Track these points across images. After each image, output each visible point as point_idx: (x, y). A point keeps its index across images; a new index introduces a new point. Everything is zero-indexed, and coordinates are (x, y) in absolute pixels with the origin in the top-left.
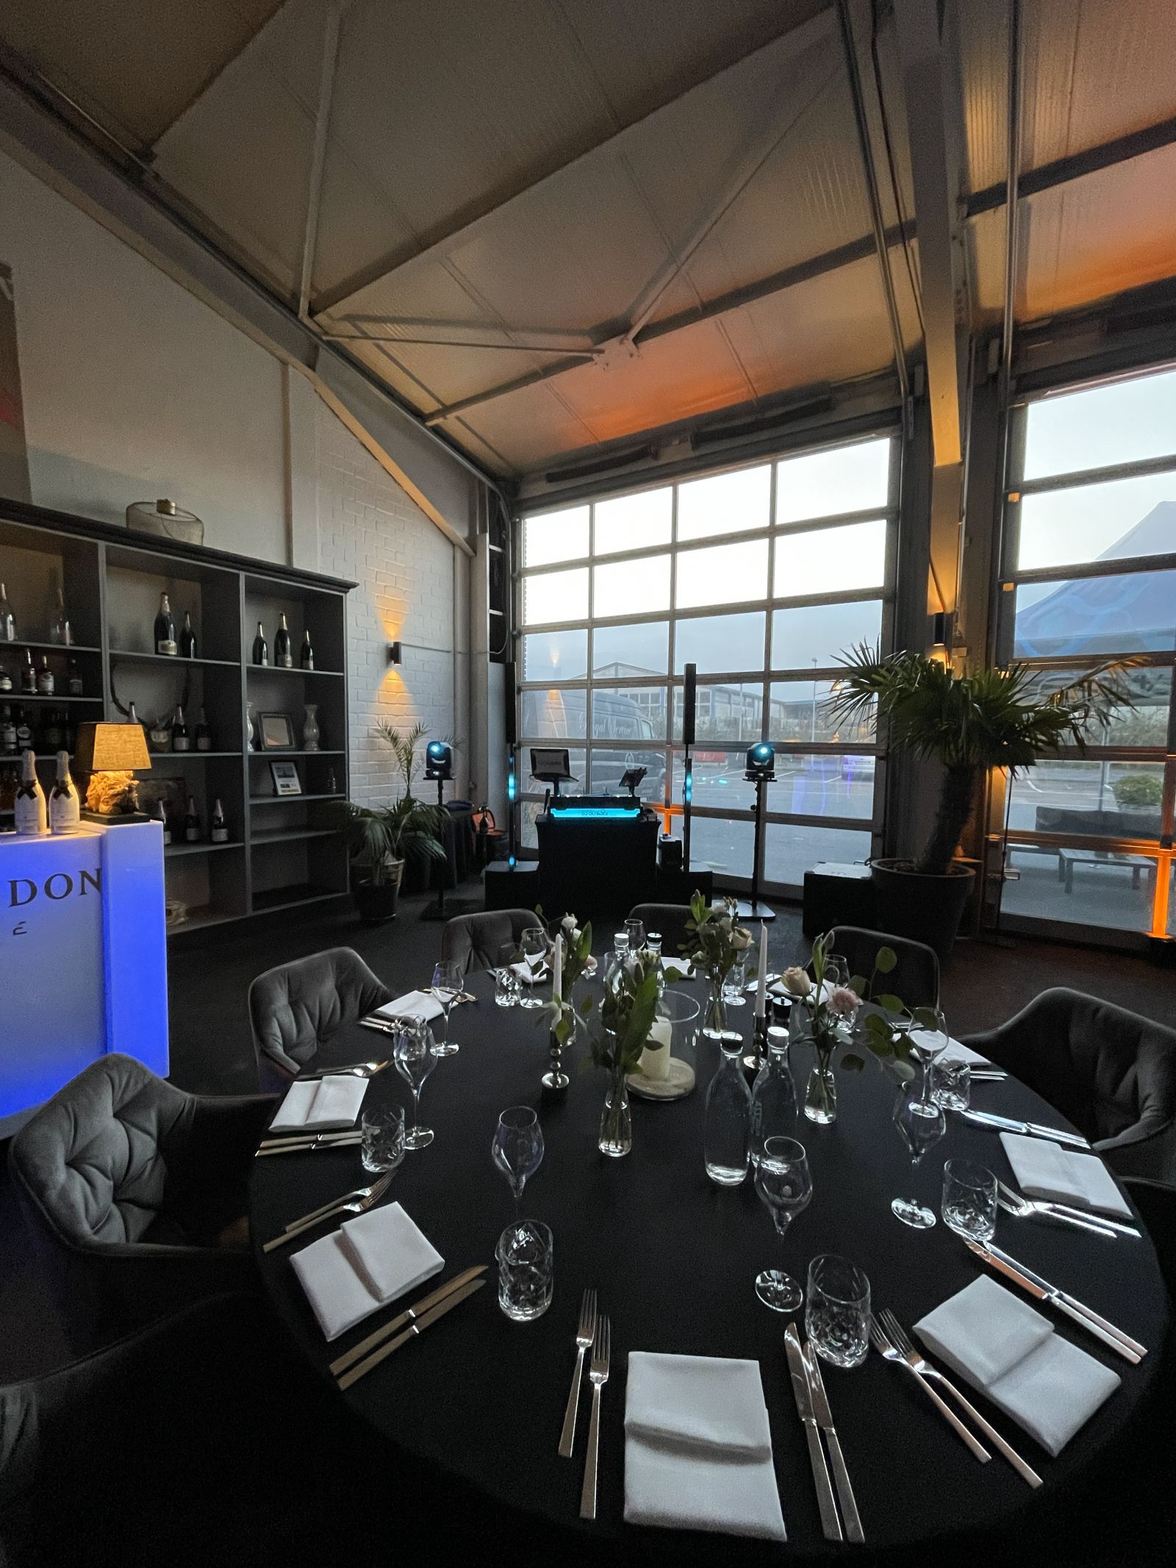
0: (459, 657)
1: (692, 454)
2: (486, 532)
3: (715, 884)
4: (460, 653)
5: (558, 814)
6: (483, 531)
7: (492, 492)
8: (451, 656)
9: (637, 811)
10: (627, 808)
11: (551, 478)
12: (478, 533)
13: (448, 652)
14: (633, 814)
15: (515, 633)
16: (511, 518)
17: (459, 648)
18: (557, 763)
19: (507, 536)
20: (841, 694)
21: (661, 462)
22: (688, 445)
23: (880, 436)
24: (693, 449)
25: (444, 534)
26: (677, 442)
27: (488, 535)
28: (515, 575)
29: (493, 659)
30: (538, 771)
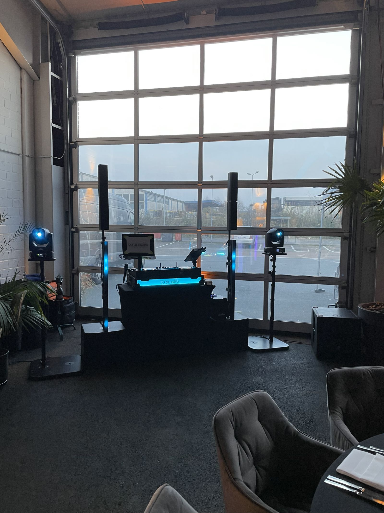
0: (27, 160)
1: (215, 23)
2: (48, 61)
3: (250, 326)
4: (28, 156)
5: (142, 284)
6: (45, 60)
7: (52, 30)
8: (20, 158)
9: (200, 279)
10: (192, 278)
11: (102, 27)
12: (41, 62)
13: (19, 155)
14: (197, 281)
15: (72, 143)
16: (67, 55)
17: (27, 153)
18: (144, 245)
19: (64, 67)
20: (331, 197)
21: (190, 26)
22: (213, 16)
23: (346, 28)
24: (217, 19)
25: (14, 58)
26: (204, 12)
27: (50, 63)
28: (71, 98)
29: (56, 162)
30: (127, 252)
